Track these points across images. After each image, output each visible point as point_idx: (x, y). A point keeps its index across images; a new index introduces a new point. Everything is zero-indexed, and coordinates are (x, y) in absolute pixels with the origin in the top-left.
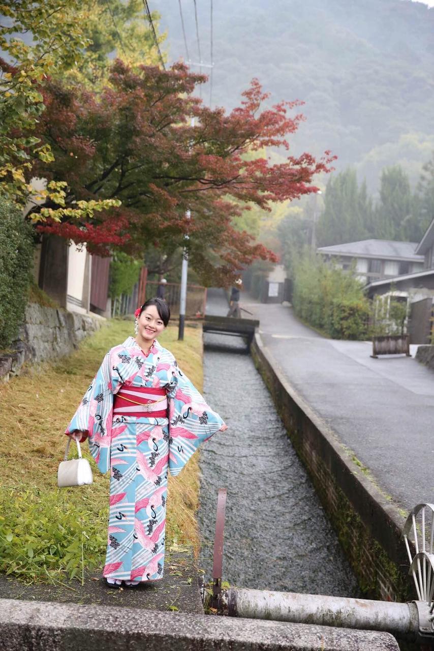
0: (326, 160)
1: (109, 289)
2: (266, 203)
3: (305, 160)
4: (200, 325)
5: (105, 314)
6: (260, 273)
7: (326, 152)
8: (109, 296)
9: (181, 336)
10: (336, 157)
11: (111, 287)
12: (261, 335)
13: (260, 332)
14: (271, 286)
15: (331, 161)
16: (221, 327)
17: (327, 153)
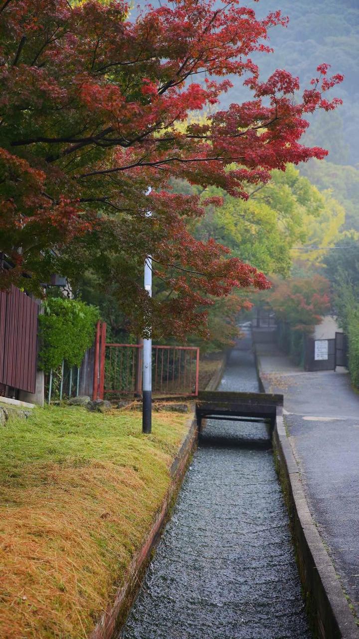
0: (321, 83)
1: (39, 358)
2: (238, 185)
3: (279, 85)
4: (191, 406)
5: (34, 398)
6: (299, 327)
7: (319, 69)
8: (39, 370)
9: (147, 427)
10: (339, 78)
11: (42, 354)
12: (285, 417)
13: (285, 412)
14: (317, 344)
15: (332, 85)
16: (224, 409)
17: (322, 69)
